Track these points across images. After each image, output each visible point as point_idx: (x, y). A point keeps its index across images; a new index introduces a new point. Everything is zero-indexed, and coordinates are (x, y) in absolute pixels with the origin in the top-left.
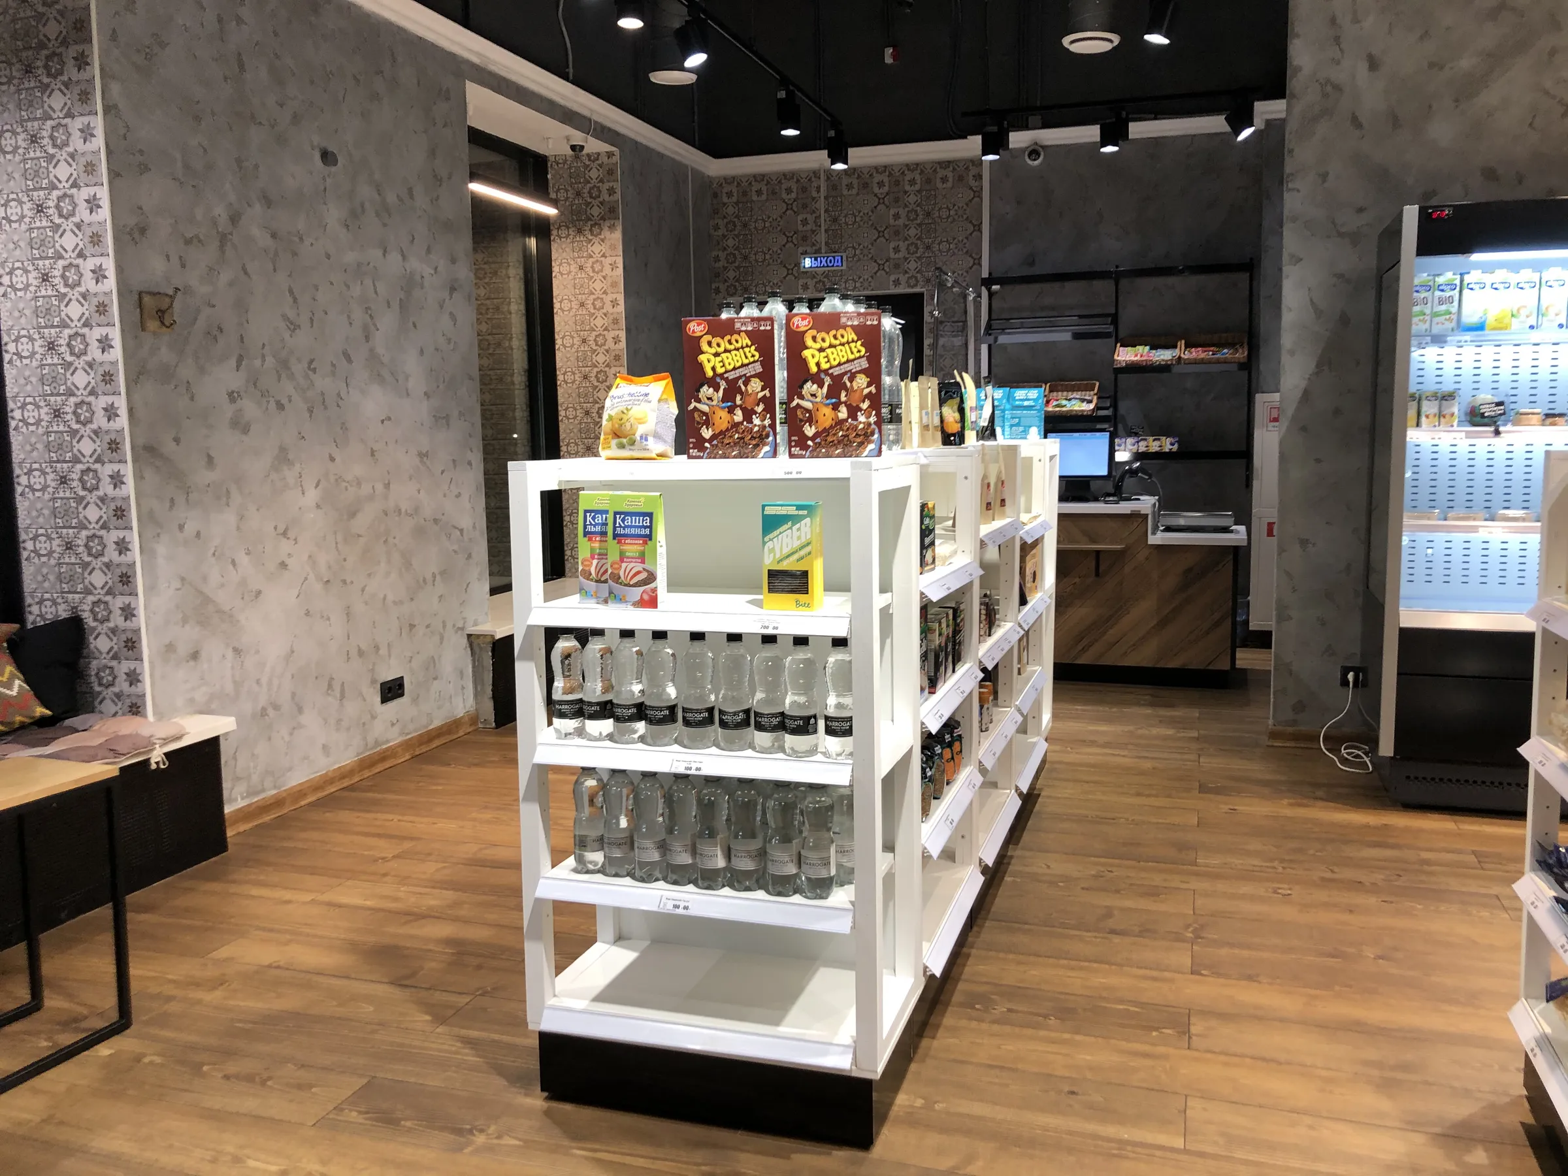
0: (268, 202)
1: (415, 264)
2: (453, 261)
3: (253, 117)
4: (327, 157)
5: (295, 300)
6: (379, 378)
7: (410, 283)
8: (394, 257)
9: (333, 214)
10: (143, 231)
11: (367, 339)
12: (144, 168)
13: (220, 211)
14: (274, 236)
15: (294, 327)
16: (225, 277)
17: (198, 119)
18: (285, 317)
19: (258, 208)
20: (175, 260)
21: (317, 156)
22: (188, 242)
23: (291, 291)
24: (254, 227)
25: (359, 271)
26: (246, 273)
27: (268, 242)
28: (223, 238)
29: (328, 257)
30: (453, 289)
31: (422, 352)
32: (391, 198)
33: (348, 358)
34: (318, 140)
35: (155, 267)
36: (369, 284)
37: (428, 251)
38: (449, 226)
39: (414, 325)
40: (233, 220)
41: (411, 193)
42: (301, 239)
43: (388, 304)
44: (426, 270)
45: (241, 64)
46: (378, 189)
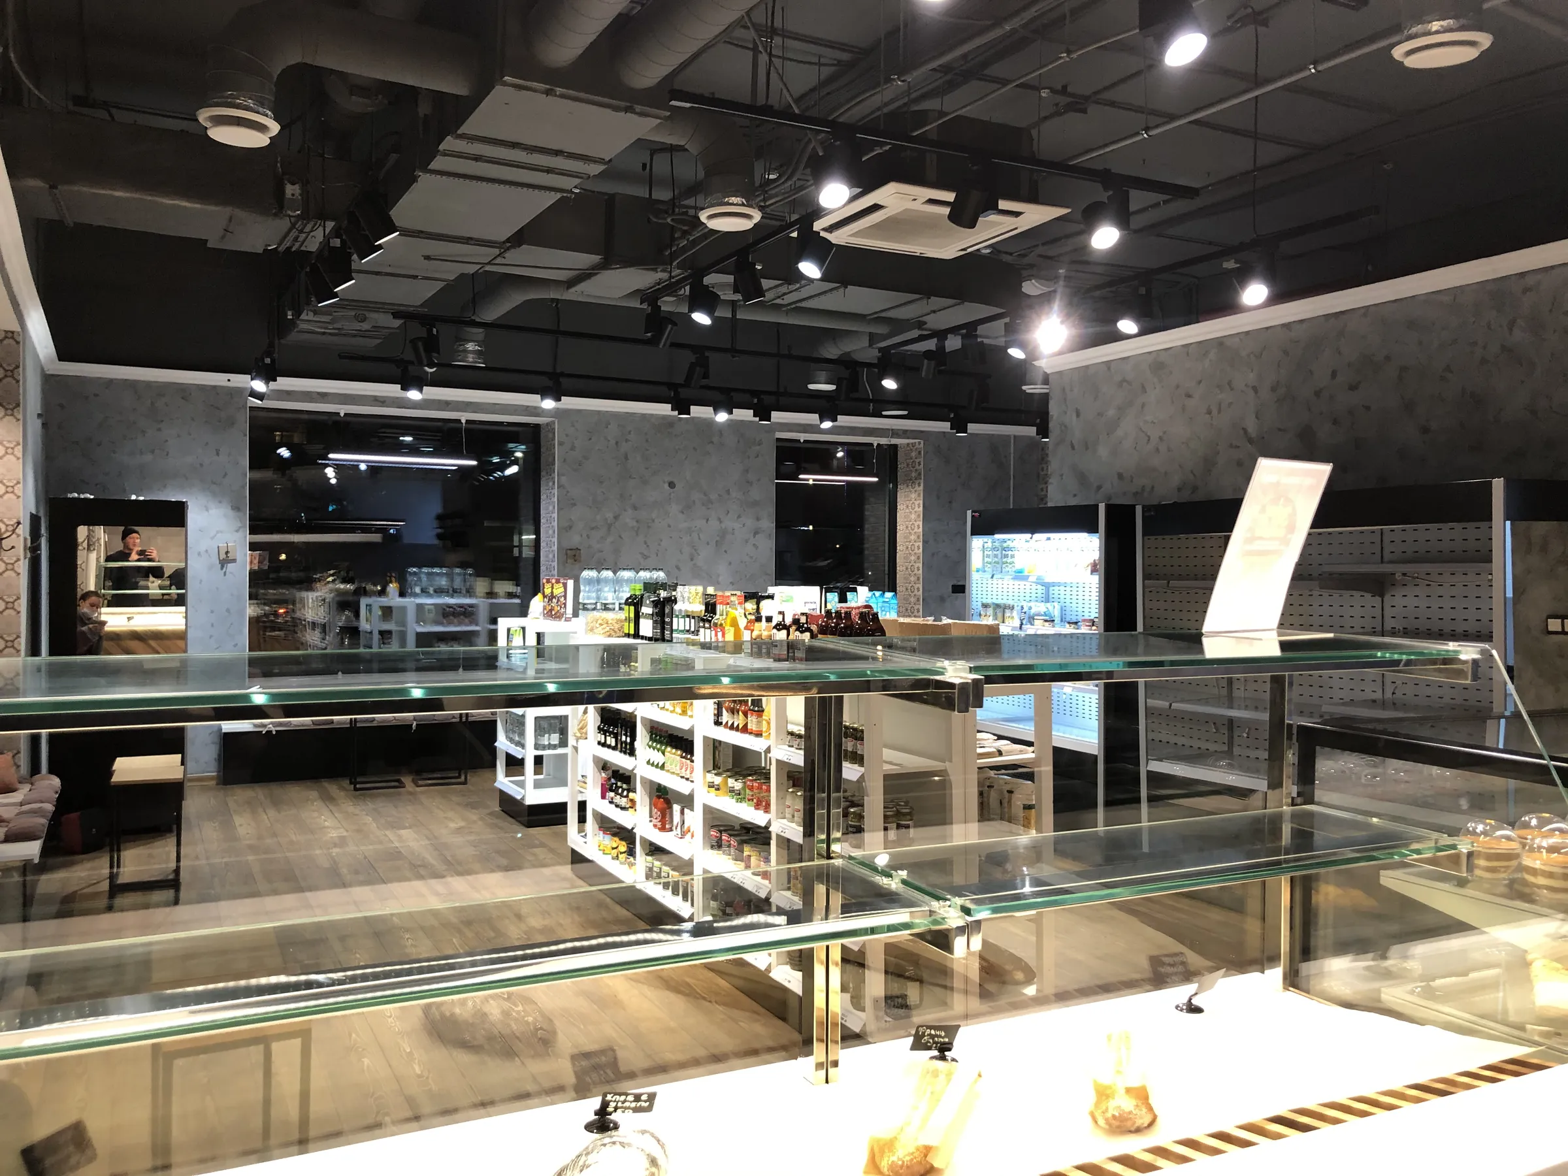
0: (635, 508)
1: (729, 524)
2: (758, 519)
3: (631, 477)
4: (672, 485)
7: (723, 534)
8: (714, 523)
9: (674, 509)
10: (571, 527)
11: (692, 560)
12: (575, 505)
13: (610, 516)
14: (637, 522)
16: (610, 539)
17: (601, 482)
18: (642, 553)
19: (630, 511)
20: (584, 536)
21: (666, 486)
22: (593, 529)
23: (645, 543)
24: (628, 518)
25: (689, 530)
26: (620, 537)
27: (635, 524)
28: (610, 526)
29: (669, 526)
30: (756, 533)
31: (730, 564)
32: (713, 496)
33: (678, 568)
34: (671, 479)
35: (575, 540)
36: (695, 535)
37: (739, 517)
38: (755, 504)
39: (726, 552)
40: (616, 518)
41: (728, 492)
42: (653, 521)
43: (708, 544)
44: (737, 525)
45: (626, 458)
46: (705, 494)
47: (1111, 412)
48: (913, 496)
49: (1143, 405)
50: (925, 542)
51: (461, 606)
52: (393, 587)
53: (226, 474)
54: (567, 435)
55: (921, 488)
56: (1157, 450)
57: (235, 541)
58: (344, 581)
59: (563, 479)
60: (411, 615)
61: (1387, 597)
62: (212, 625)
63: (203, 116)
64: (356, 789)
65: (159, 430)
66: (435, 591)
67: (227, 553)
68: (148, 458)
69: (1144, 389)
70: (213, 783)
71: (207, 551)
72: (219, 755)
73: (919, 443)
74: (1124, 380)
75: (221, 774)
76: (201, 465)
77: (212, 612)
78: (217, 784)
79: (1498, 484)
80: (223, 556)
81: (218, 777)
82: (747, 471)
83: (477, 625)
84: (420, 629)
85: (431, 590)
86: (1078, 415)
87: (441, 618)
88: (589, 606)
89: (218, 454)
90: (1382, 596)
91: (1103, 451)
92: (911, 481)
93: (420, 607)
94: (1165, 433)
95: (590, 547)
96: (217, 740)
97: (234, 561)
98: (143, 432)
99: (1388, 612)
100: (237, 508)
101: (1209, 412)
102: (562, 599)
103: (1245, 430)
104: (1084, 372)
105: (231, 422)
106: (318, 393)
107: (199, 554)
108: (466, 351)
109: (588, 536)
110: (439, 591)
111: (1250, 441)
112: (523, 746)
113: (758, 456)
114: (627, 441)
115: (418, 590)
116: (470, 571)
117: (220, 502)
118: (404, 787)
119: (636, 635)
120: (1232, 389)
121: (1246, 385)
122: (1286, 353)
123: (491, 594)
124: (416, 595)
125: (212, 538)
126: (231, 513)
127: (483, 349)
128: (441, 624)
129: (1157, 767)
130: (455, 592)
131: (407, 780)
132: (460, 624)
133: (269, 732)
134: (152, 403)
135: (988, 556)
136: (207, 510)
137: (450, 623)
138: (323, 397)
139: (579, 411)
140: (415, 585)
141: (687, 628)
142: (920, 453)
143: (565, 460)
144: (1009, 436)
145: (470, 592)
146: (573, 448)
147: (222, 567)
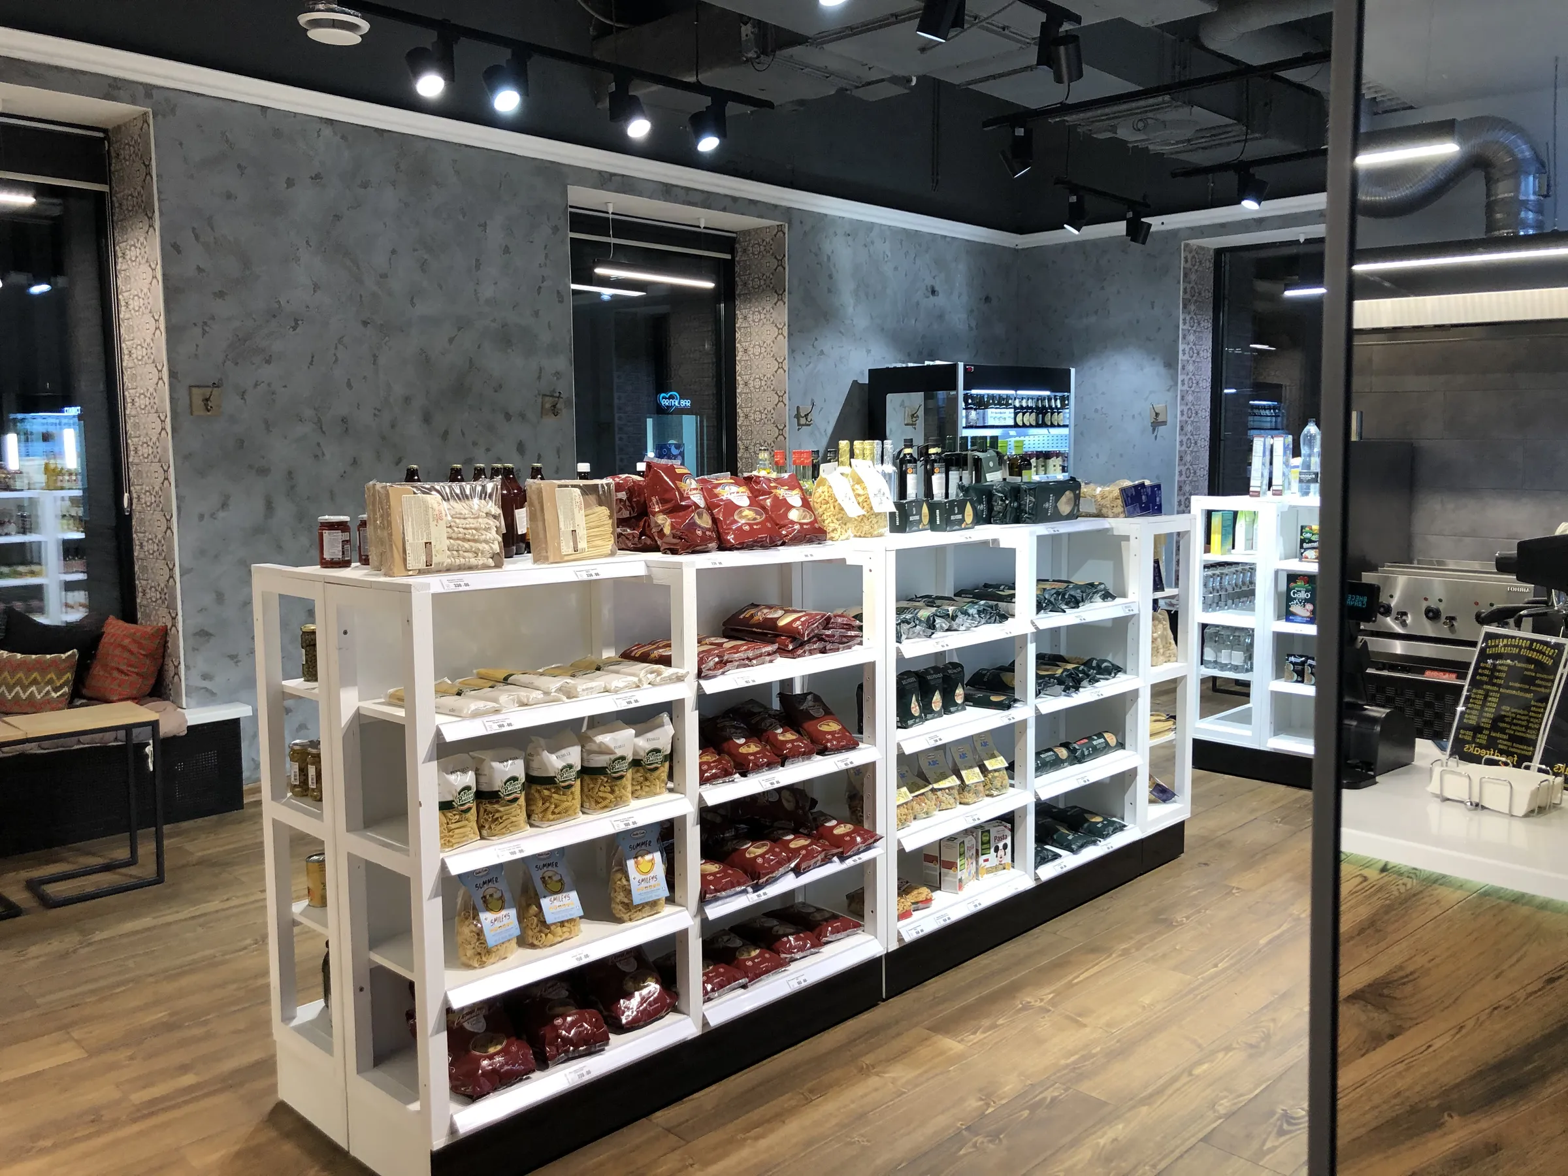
53: (1159, 329)
65: (1103, 288)
67: (1158, 414)
68: (1093, 319)
71: (1140, 414)
76: (1138, 322)
80: (1154, 418)
89: (1153, 307)
97: (1164, 423)
98: (1090, 293)
105: (1165, 271)
107: (1133, 417)
117: (1154, 359)
125: (1146, 399)
126: (1161, 369)
136: (1142, 369)
147: (1154, 430)
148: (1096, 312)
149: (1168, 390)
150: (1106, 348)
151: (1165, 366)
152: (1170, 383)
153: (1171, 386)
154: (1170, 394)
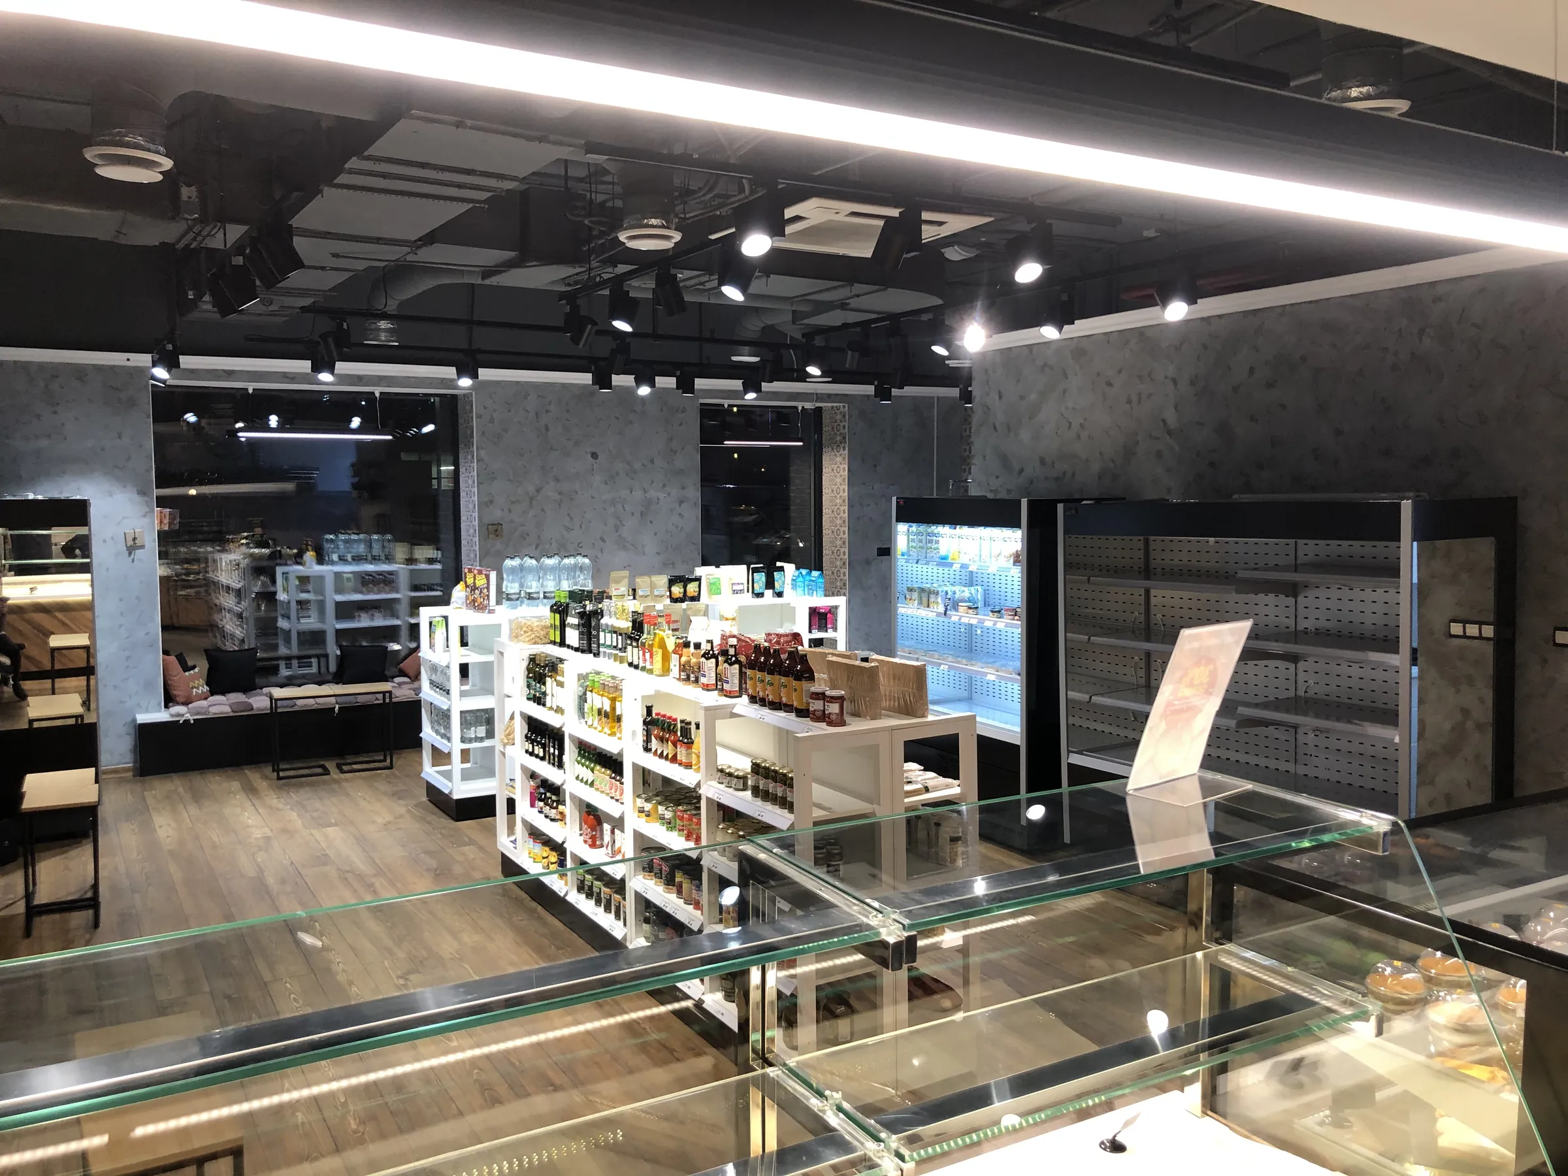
0: (557, 480)
1: (653, 494)
2: (684, 488)
3: (552, 449)
4: (594, 456)
5: (571, 519)
6: (625, 548)
7: (648, 504)
8: (638, 494)
9: (597, 479)
10: (491, 502)
11: (617, 531)
12: (494, 479)
13: (531, 489)
14: (560, 494)
15: (569, 529)
16: (531, 513)
17: (522, 455)
18: (565, 526)
19: (552, 484)
20: (506, 510)
21: (589, 457)
22: (513, 503)
23: (569, 515)
24: (550, 491)
25: (613, 502)
26: (543, 510)
27: (558, 497)
28: (531, 499)
29: (593, 497)
30: (681, 502)
31: (656, 534)
32: (637, 466)
33: (603, 540)
34: (590, 450)
35: (496, 514)
36: (619, 506)
37: (664, 486)
38: (680, 472)
39: (651, 522)
40: (538, 491)
41: (652, 461)
42: (577, 493)
43: (633, 514)
44: (661, 495)
45: (547, 429)
46: (629, 464)
47: (1033, 396)
48: (839, 459)
49: (1065, 391)
50: (851, 506)
51: (380, 573)
52: (310, 556)
53: (129, 459)
54: (485, 408)
55: (846, 452)
56: (1079, 437)
57: (142, 527)
58: (260, 545)
59: (483, 453)
60: (329, 584)
61: (1300, 598)
62: (122, 614)
63: (90, 154)
64: (279, 778)
65: (55, 412)
66: (353, 559)
67: (134, 539)
68: (44, 443)
69: (1065, 375)
70: (130, 774)
71: (112, 538)
72: (135, 746)
73: (844, 407)
74: (1045, 365)
75: (138, 765)
76: (103, 449)
77: (121, 600)
78: (134, 776)
79: (1407, 507)
80: (130, 543)
81: (134, 769)
82: (671, 439)
83: (397, 592)
84: (340, 598)
85: (349, 558)
86: (1000, 397)
87: (360, 586)
88: (513, 597)
89: (120, 437)
90: (1295, 596)
91: (1025, 435)
92: (836, 445)
93: (338, 575)
94: (1086, 419)
95: (512, 521)
96: (132, 731)
97: (142, 547)
98: (39, 417)
99: (1302, 612)
100: (142, 493)
101: (1129, 402)
102: (485, 591)
103: (1164, 421)
104: (1006, 353)
105: (132, 403)
106: (224, 371)
107: (105, 541)
108: (379, 329)
109: (510, 511)
110: (358, 559)
111: (1169, 432)
112: (449, 739)
113: (681, 424)
114: (547, 411)
115: (335, 557)
116: (389, 537)
117: (125, 487)
118: (328, 774)
119: (562, 643)
120: (1152, 380)
121: (1166, 377)
122: (1205, 347)
123: (410, 561)
124: (333, 563)
125: (119, 524)
126: (136, 497)
127: (396, 326)
128: (361, 592)
129: (1077, 759)
130: (375, 559)
131: (331, 765)
132: (379, 592)
133: (187, 721)
134: (46, 386)
135: (913, 540)
136: (111, 495)
137: (369, 592)
138: (230, 374)
139: (498, 383)
140: (333, 552)
141: (615, 644)
142: (844, 416)
143: (483, 433)
144: (933, 398)
145: (389, 559)
146: (492, 421)
147: (130, 554)
148: (49, 436)
149: (145, 516)
150: (64, 472)
151: (138, 494)
152: (147, 510)
153: (147, 513)
154: (146, 520)
